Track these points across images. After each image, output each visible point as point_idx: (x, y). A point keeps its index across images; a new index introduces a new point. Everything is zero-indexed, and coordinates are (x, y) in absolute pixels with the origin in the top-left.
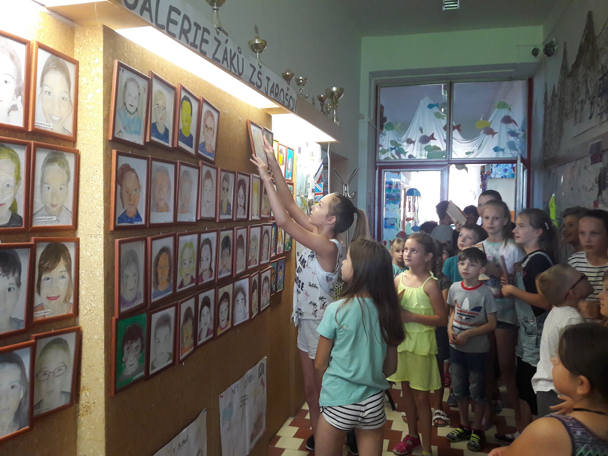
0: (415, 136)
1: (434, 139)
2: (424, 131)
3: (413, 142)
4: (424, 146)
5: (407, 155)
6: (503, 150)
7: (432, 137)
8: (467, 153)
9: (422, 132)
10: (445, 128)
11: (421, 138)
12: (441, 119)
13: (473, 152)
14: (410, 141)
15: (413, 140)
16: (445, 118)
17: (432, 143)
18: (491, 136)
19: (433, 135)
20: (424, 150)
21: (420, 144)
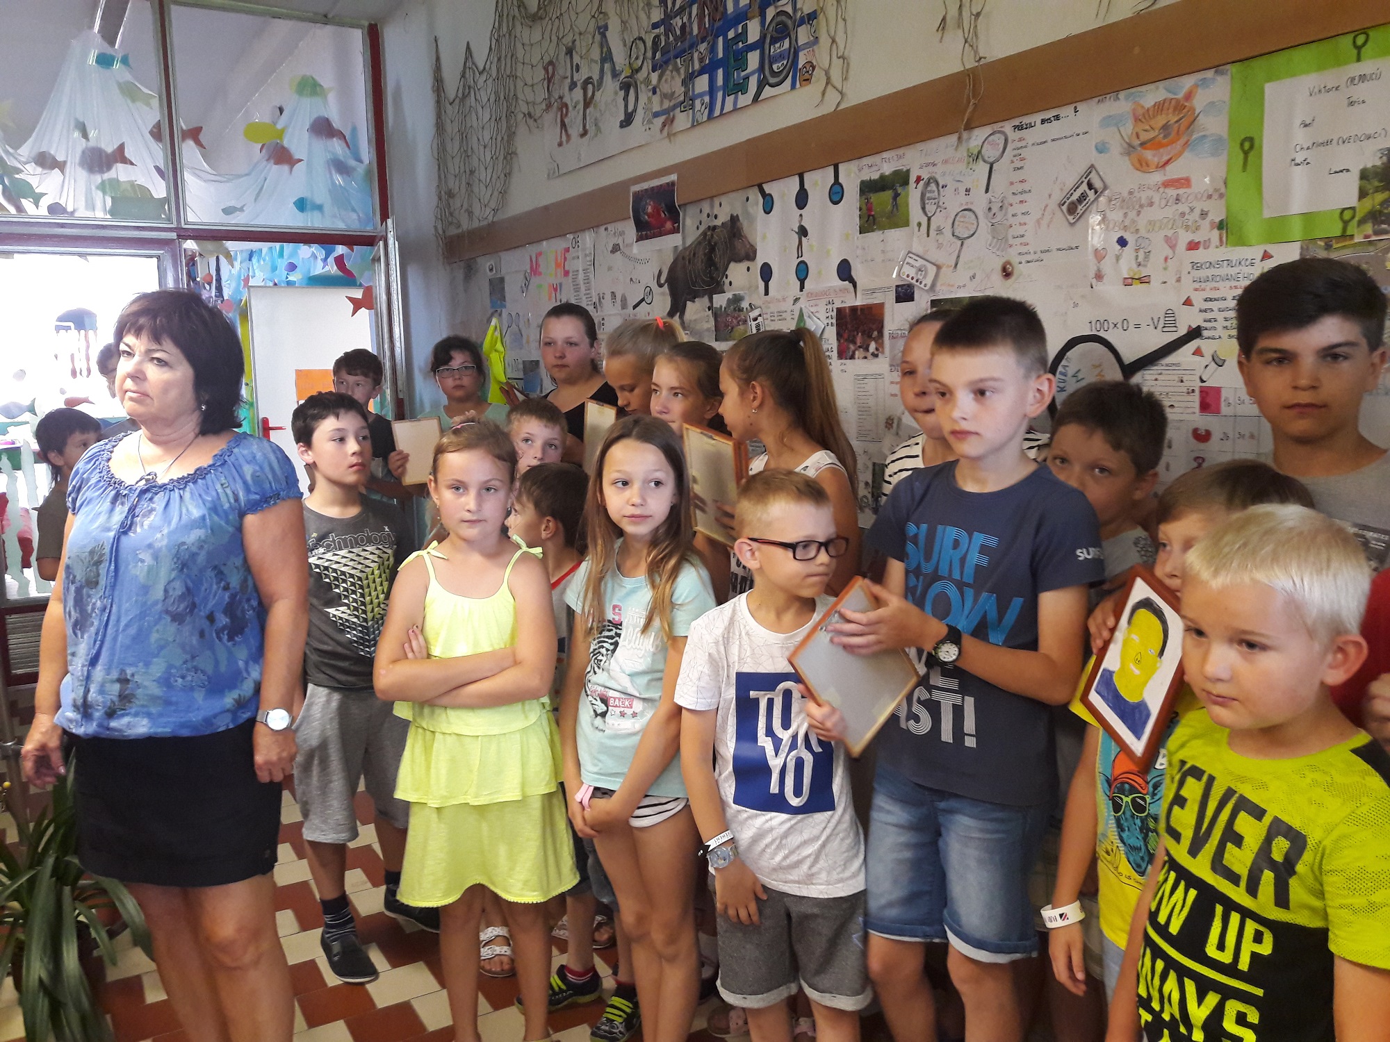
0: (67, 147)
1: (125, 160)
2: (92, 134)
3: (61, 166)
4: (98, 179)
5: (45, 202)
6: (319, 208)
7: (120, 156)
8: (228, 211)
9: (85, 135)
10: (156, 134)
11: (83, 152)
12: (139, 104)
13: (241, 209)
14: (46, 161)
15: (60, 158)
16: (155, 103)
17: (120, 172)
18: (286, 168)
19: (121, 148)
20: (100, 194)
21: (82, 174)
